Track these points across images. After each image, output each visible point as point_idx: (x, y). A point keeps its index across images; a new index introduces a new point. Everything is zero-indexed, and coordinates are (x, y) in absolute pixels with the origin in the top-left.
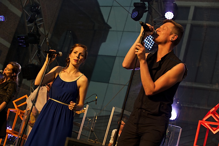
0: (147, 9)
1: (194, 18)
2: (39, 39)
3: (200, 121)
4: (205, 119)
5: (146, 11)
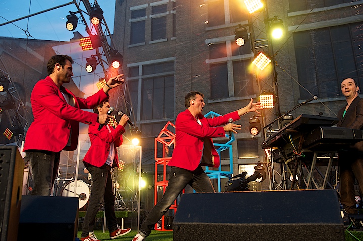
0: (98, 62)
1: (143, 74)
2: (14, 104)
3: (156, 139)
4: (159, 137)
5: (98, 64)
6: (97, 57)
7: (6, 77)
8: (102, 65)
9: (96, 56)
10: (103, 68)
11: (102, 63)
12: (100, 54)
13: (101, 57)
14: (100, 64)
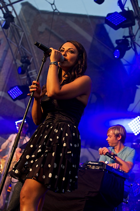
0: (130, 46)
6: (129, 39)
7: (28, 57)
9: (128, 37)
11: (135, 47)
12: (133, 34)
13: (134, 39)
14: (133, 48)
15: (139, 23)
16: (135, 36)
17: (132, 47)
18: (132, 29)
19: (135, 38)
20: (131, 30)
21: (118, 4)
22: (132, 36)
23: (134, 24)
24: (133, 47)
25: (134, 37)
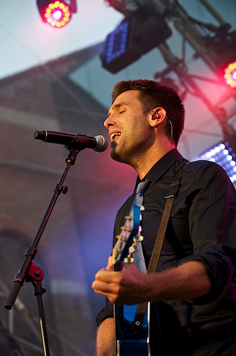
6: (173, 76)
8: (198, 94)
9: (167, 71)
10: (206, 101)
11: (194, 86)
12: (176, 58)
13: (184, 69)
14: (191, 93)
15: (176, 26)
16: (182, 61)
17: (187, 90)
18: (167, 47)
19: (184, 66)
20: (166, 51)
21: (108, 3)
22: (175, 65)
23: (169, 34)
24: (191, 89)
25: (181, 65)
